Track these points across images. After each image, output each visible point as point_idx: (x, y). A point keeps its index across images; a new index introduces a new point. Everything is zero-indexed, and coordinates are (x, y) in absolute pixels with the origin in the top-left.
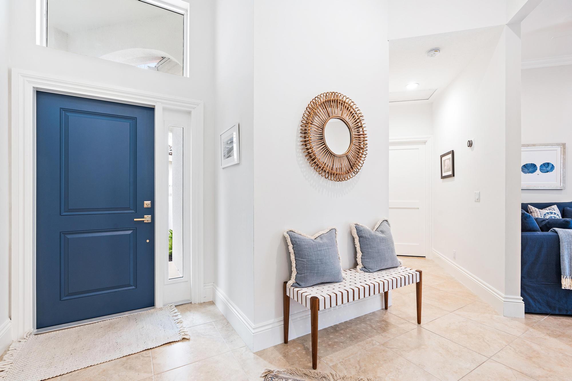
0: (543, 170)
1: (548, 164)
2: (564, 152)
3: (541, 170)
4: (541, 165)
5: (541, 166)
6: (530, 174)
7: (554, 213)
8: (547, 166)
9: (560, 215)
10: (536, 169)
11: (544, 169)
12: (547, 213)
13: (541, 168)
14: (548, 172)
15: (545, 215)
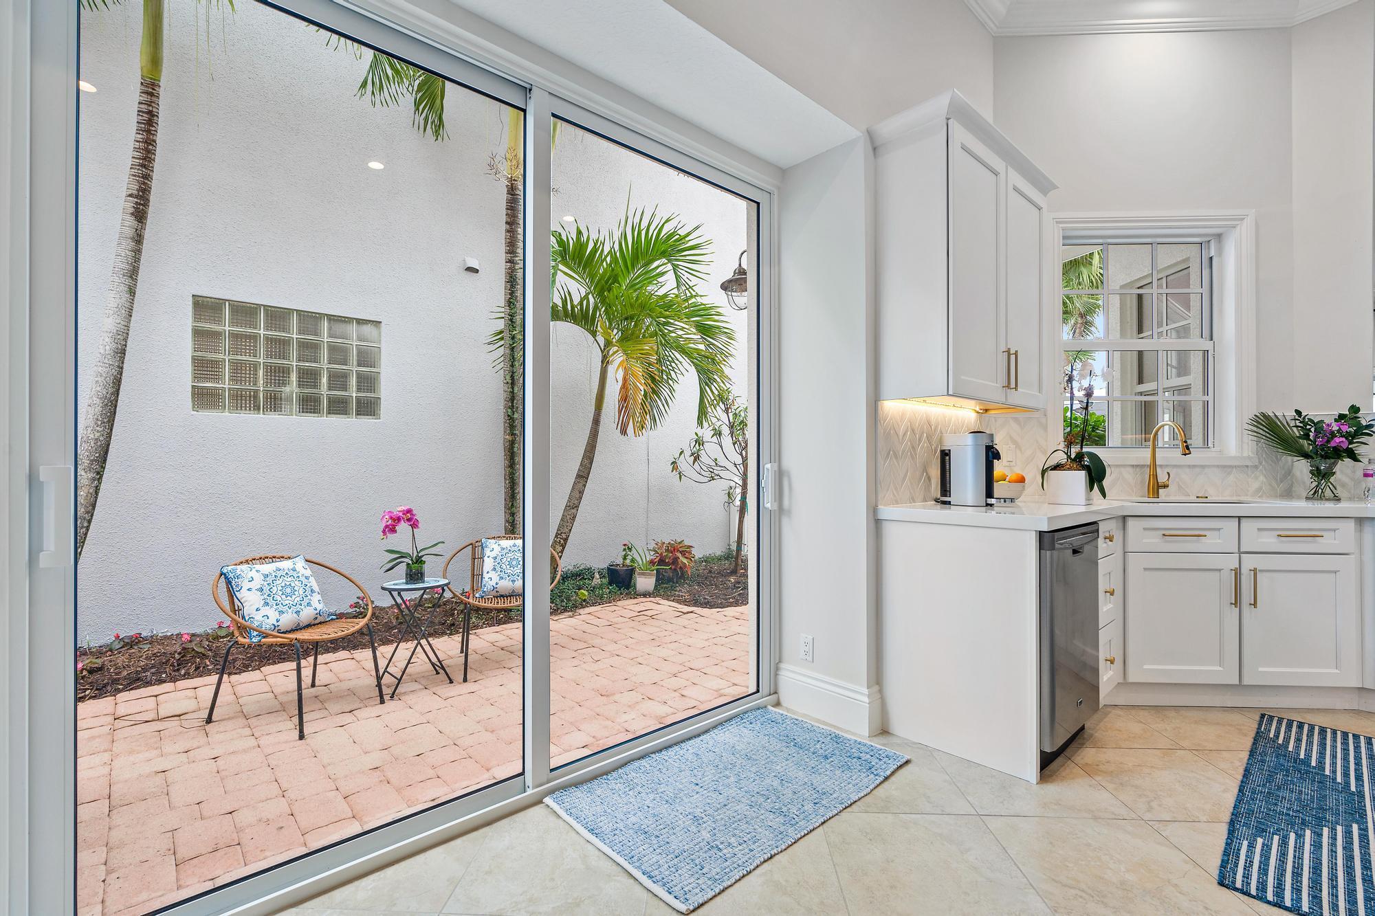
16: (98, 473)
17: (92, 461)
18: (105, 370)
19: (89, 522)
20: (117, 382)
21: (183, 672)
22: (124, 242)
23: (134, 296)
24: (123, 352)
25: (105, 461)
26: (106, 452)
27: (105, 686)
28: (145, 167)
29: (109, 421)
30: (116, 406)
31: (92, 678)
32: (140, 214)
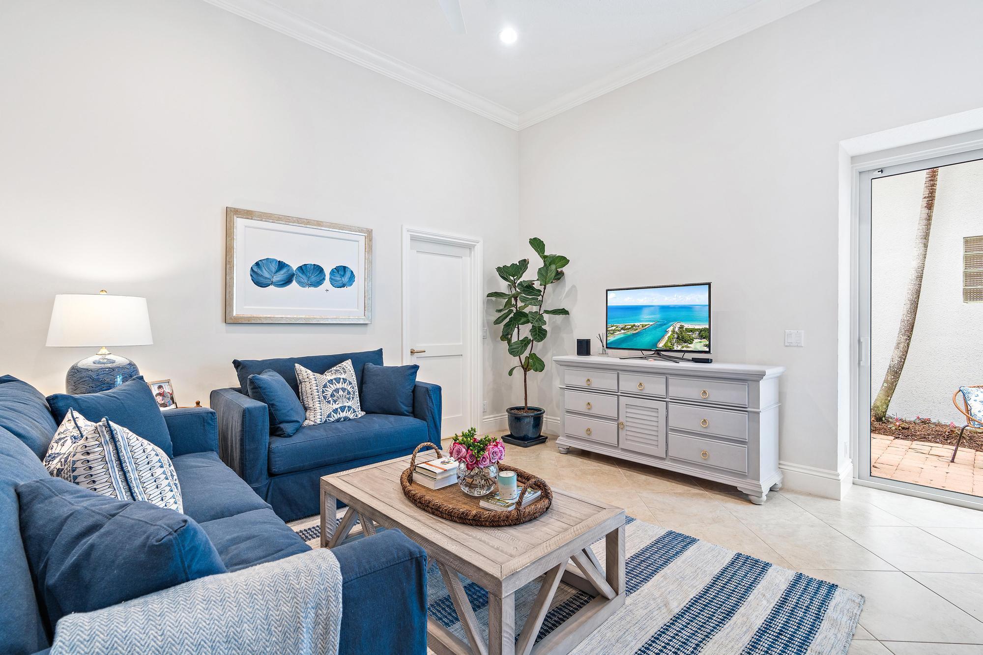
0: (336, 281)
1: (345, 268)
2: (369, 247)
3: (333, 282)
4: (333, 270)
5: (332, 272)
6: (312, 289)
7: (343, 379)
8: (342, 273)
9: (355, 382)
10: (321, 278)
11: (338, 279)
12: (329, 381)
13: (333, 277)
14: (343, 286)
15: (325, 386)
16: (909, 337)
17: (906, 331)
18: (912, 286)
19: (905, 359)
20: (918, 292)
21: (949, 441)
22: (921, 222)
23: (927, 248)
24: (921, 277)
25: (912, 331)
26: (913, 326)
27: (908, 436)
28: (932, 181)
29: (914, 312)
30: (917, 304)
31: (903, 431)
32: (930, 206)
